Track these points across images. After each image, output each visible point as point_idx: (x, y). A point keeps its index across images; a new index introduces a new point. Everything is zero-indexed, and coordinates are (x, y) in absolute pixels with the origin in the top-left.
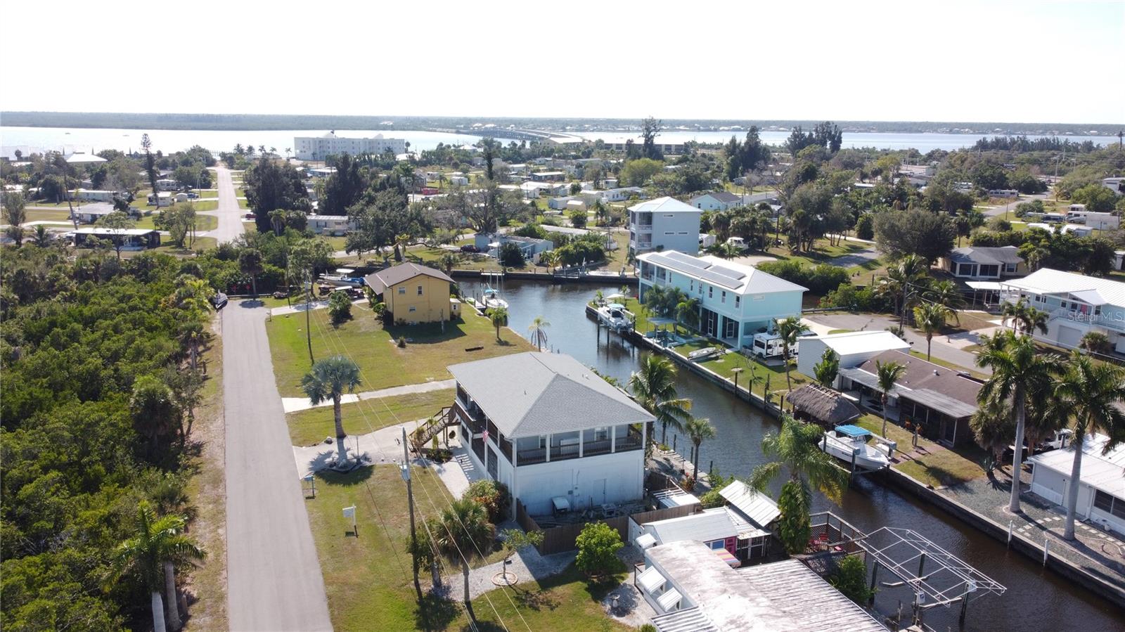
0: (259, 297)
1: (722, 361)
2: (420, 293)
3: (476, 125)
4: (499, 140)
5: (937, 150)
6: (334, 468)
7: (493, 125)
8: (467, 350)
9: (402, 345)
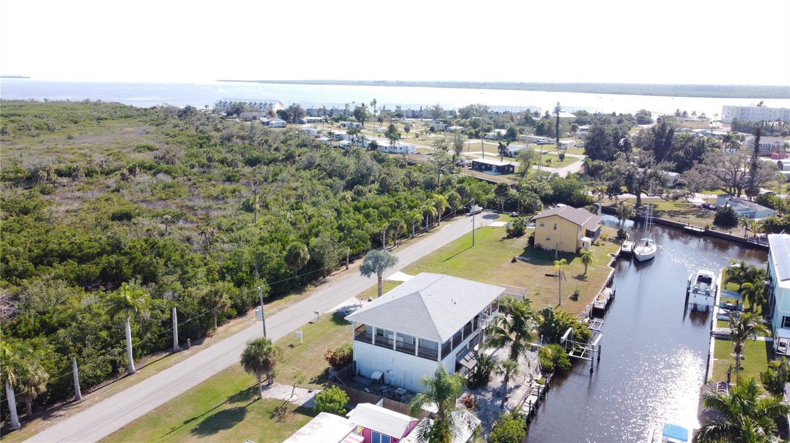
2: (555, 228)
8: (546, 275)
9: (514, 261)
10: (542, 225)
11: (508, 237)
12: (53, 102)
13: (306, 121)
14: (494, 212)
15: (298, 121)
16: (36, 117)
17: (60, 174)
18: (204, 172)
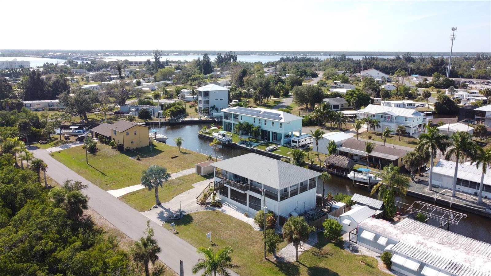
0: (31, 144)
1: (280, 150)
2: (135, 134)
3: (50, 53)
4: (76, 61)
5: (269, 62)
6: (172, 218)
7: (60, 54)
8: (172, 158)
9: (138, 159)
10: (127, 134)
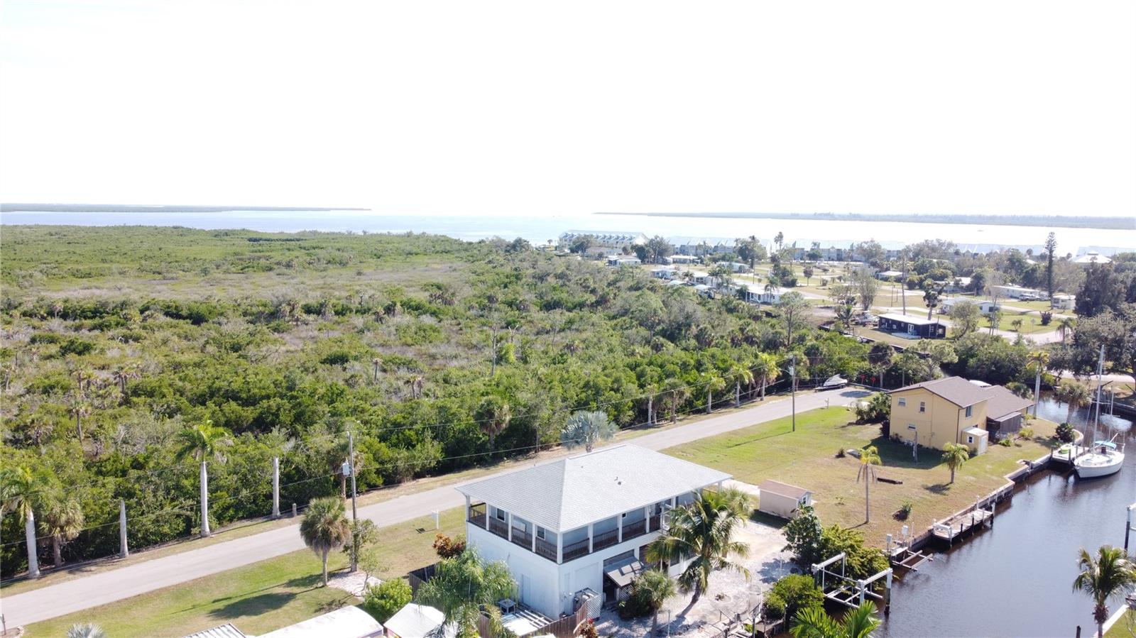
2: (922, 409)
8: (878, 479)
9: (841, 455)
10: (902, 403)
11: (858, 423)
12: (372, 235)
13: (672, 261)
14: (867, 388)
15: (661, 261)
16: (339, 250)
17: (308, 310)
18: (482, 316)
